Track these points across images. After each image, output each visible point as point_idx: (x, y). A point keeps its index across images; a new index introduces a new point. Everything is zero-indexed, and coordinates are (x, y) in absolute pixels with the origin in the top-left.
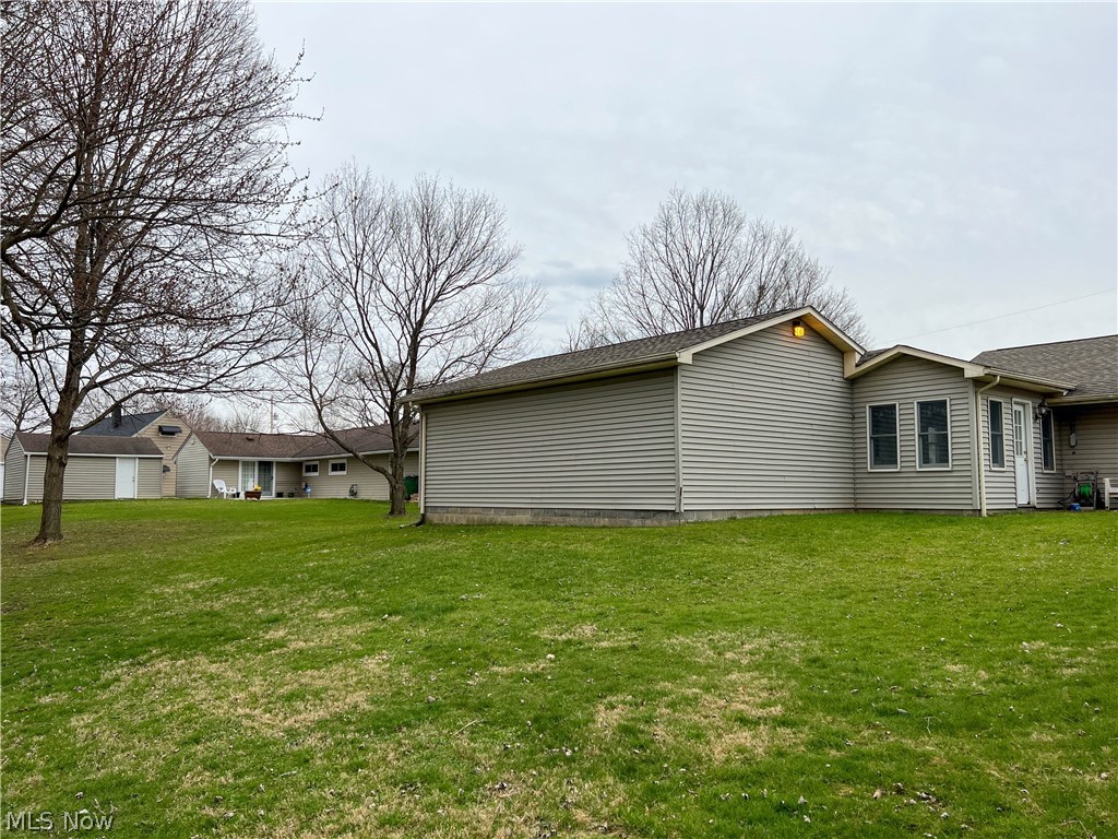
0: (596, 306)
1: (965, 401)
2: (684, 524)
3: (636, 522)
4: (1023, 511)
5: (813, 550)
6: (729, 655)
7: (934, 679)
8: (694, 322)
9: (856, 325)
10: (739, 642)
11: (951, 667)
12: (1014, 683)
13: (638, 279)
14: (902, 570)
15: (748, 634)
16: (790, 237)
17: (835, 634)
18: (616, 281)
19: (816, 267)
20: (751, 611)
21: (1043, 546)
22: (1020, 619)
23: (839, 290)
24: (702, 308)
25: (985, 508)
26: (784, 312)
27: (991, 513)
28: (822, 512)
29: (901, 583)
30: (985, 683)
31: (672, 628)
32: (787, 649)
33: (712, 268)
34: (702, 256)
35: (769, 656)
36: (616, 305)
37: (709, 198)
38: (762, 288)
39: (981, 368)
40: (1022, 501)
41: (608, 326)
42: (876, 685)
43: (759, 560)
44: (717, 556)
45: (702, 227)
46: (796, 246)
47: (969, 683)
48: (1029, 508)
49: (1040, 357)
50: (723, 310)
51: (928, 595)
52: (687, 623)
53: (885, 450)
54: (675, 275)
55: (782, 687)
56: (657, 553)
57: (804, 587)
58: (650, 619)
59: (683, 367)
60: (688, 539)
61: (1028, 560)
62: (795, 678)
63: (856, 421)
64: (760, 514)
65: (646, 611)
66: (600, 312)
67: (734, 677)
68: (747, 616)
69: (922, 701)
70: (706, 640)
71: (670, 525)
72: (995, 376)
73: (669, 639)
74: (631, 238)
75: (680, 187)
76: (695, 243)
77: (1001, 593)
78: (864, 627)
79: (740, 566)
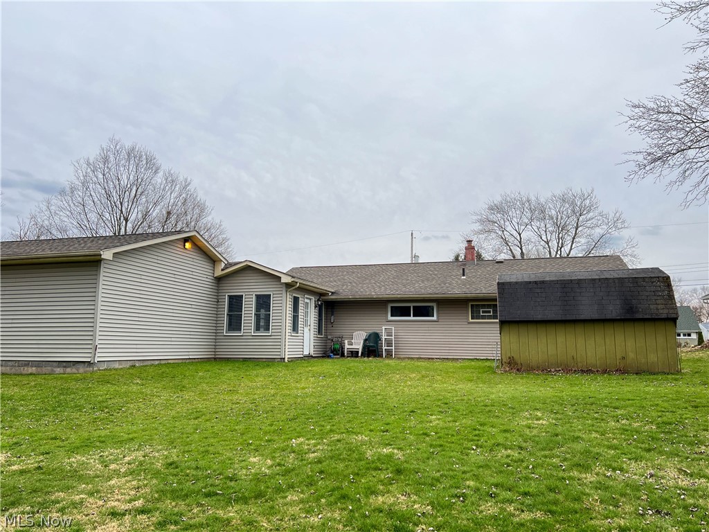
0: (44, 208)
1: (280, 295)
2: (96, 371)
3: (58, 370)
4: (306, 358)
5: (184, 387)
6: (112, 467)
7: (242, 468)
8: (120, 229)
9: (226, 243)
10: (122, 456)
11: (252, 460)
12: (284, 465)
13: (81, 194)
14: (235, 397)
15: (129, 449)
16: (189, 184)
17: (188, 444)
18: (62, 192)
19: (204, 205)
20: (135, 432)
21: (312, 379)
22: (293, 425)
23: (218, 221)
24: (127, 220)
25: (287, 357)
26: (179, 232)
27: (290, 360)
28: (193, 360)
29: (234, 406)
30: (269, 468)
31: (74, 450)
32: (154, 457)
33: (135, 196)
34: (129, 186)
35: (141, 464)
36: (61, 209)
37: (137, 149)
38: (169, 213)
39: (290, 278)
40: (306, 353)
41: (53, 223)
42: (208, 476)
43: (146, 395)
44: (117, 394)
45: (131, 167)
46: (192, 190)
47: (260, 469)
48: (310, 356)
49: (320, 273)
50: (141, 223)
51: (247, 414)
52: (85, 446)
53: (235, 323)
54: (109, 196)
55: (145, 486)
56: (72, 393)
57: (174, 412)
58: (57, 444)
59: (105, 261)
60: (98, 382)
61: (303, 388)
62: (156, 478)
63: (219, 303)
64: (152, 362)
65: (55, 438)
66: (47, 213)
67: (112, 482)
68: (131, 436)
69: (232, 484)
70: (97, 457)
71: (85, 372)
72: (297, 283)
73: (69, 458)
74: (77, 165)
75: (117, 138)
76: (125, 177)
77: (287, 410)
78: (206, 438)
79: (132, 400)
